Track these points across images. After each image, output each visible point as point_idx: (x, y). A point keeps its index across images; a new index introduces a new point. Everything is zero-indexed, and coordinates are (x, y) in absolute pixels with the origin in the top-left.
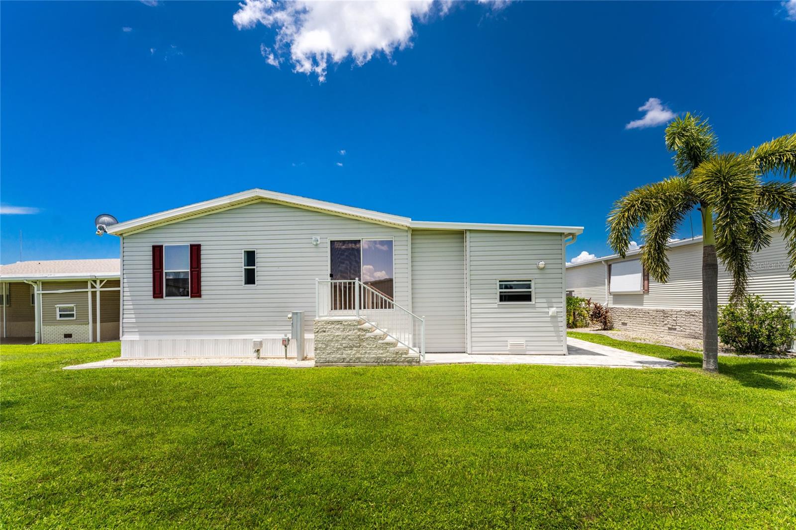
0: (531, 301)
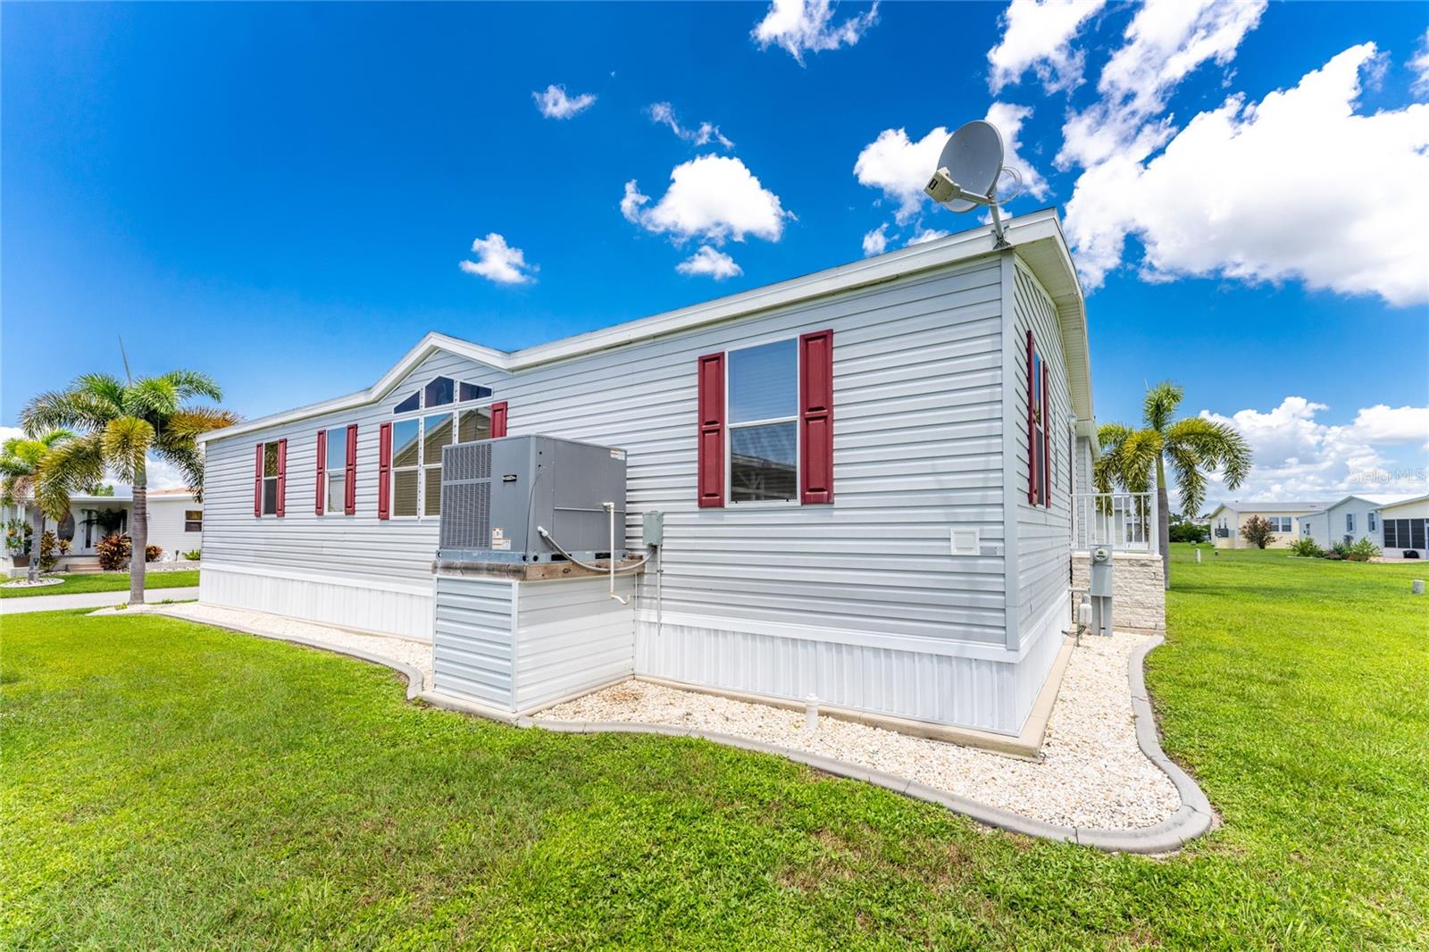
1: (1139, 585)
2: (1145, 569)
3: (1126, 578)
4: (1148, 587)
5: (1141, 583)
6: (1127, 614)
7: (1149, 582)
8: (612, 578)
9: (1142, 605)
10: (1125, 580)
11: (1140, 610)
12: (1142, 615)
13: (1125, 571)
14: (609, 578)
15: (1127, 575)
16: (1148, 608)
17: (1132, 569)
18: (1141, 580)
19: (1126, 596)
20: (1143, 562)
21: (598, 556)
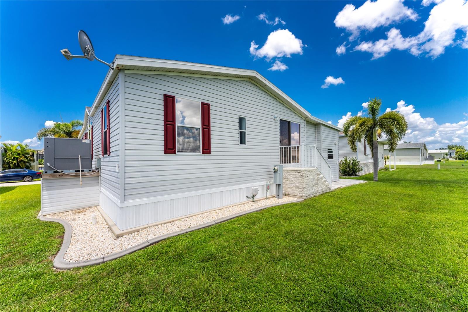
0: (333, 159)
1: (298, 180)
2: (299, 174)
3: (294, 177)
4: (300, 181)
5: (298, 179)
6: (294, 191)
7: (300, 179)
8: (81, 178)
9: (298, 187)
10: (294, 178)
11: (298, 189)
12: (298, 191)
13: (293, 175)
14: (80, 178)
15: (294, 176)
16: (300, 189)
17: (295, 174)
18: (298, 178)
19: (294, 184)
20: (298, 171)
21: (76, 171)
